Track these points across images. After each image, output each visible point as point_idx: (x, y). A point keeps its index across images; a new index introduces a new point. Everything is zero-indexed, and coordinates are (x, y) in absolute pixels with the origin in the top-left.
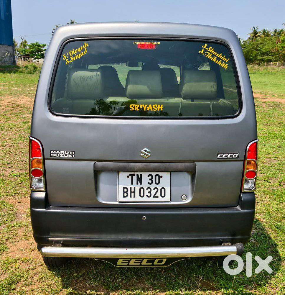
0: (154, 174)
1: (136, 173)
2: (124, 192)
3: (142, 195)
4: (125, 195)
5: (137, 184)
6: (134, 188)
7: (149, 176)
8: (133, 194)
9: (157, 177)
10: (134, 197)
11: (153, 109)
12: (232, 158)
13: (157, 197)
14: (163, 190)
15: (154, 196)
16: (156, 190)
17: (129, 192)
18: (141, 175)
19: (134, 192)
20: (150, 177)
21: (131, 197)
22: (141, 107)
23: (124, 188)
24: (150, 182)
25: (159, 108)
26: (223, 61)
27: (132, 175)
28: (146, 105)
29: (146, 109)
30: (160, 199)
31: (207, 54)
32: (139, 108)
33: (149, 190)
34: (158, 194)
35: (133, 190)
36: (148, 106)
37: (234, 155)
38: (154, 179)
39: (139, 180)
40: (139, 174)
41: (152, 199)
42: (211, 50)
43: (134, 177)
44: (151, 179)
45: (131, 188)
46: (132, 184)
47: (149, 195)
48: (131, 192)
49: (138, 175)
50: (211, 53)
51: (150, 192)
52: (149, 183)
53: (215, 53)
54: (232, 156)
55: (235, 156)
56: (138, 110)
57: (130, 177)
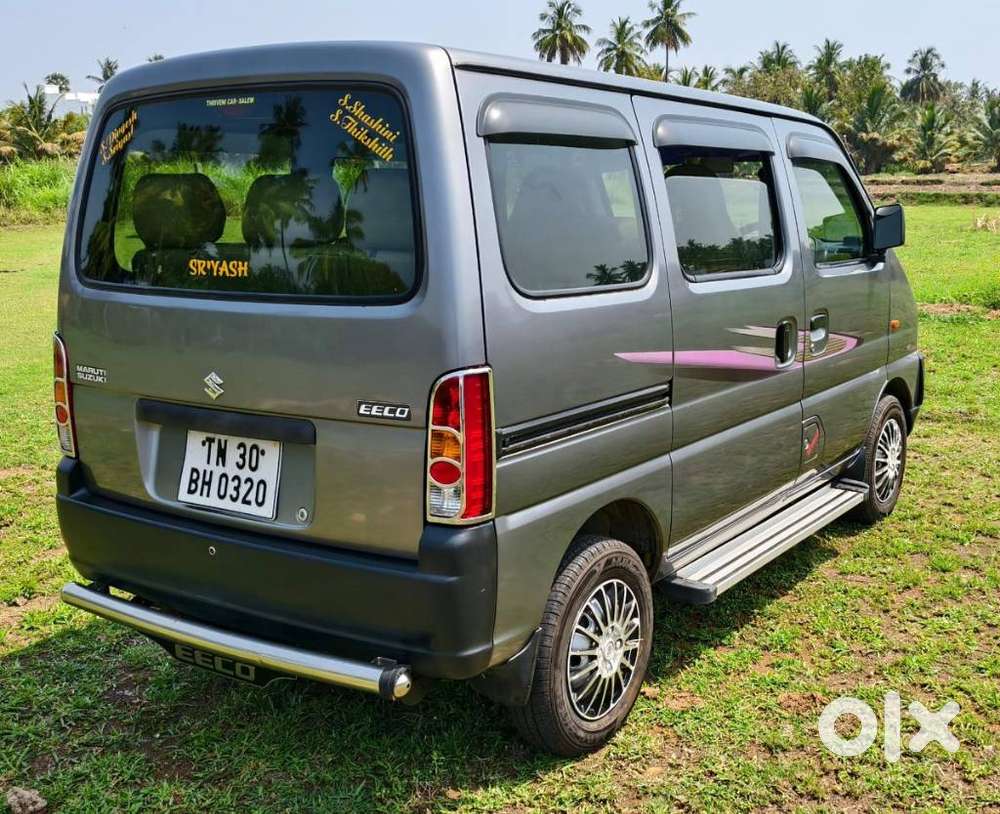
0: (249, 443)
1: (217, 437)
2: (192, 481)
3: (222, 493)
4: (193, 486)
5: (217, 464)
6: (211, 473)
7: (239, 448)
8: (206, 487)
9: (255, 452)
10: (208, 496)
11: (230, 272)
12: (395, 418)
13: (249, 503)
14: (262, 486)
15: (246, 502)
16: (249, 484)
17: (200, 483)
18: (226, 442)
19: (209, 484)
20: (242, 451)
21: (201, 494)
22: (209, 267)
23: (194, 470)
24: (241, 461)
25: (240, 269)
26: (383, 140)
27: (211, 440)
28: (218, 262)
29: (218, 271)
30: (253, 509)
31: (348, 121)
32: (205, 269)
33: (236, 483)
34: (251, 497)
35: (207, 479)
36: (220, 265)
37: (399, 410)
38: (247, 457)
39: (222, 453)
40: (223, 438)
41: (238, 507)
42: (358, 110)
43: (212, 444)
44: (242, 456)
45: (205, 471)
46: (208, 462)
47: (234, 494)
48: (204, 483)
49: (220, 441)
50: (356, 118)
51: (237, 489)
52: (237, 464)
53: (366, 119)
54: (394, 411)
55: (402, 412)
56: (204, 273)
57: (207, 444)
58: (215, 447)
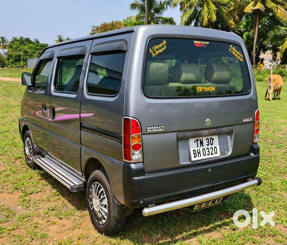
0: (209, 138)
1: (199, 138)
2: (194, 154)
3: (204, 154)
4: (195, 155)
5: (201, 146)
6: (200, 149)
7: (206, 140)
8: (199, 154)
9: (211, 140)
10: (201, 156)
11: (210, 90)
13: (213, 154)
14: (215, 148)
15: (212, 154)
16: (212, 149)
18: (202, 139)
19: (200, 153)
20: (207, 140)
21: (199, 157)
22: (203, 89)
23: (194, 151)
25: (213, 89)
26: (240, 57)
27: (197, 140)
29: (206, 90)
30: (215, 155)
31: (233, 51)
33: (208, 149)
34: (213, 152)
35: (199, 152)
36: (207, 88)
38: (209, 142)
39: (202, 143)
40: (201, 138)
41: (210, 156)
43: (198, 141)
44: (208, 142)
45: (197, 150)
46: (198, 147)
47: (208, 153)
48: (198, 153)
49: (200, 140)
51: (208, 151)
52: (207, 144)
53: (236, 51)
54: (249, 120)
56: (202, 91)
57: (196, 142)
58: (199, 142)
